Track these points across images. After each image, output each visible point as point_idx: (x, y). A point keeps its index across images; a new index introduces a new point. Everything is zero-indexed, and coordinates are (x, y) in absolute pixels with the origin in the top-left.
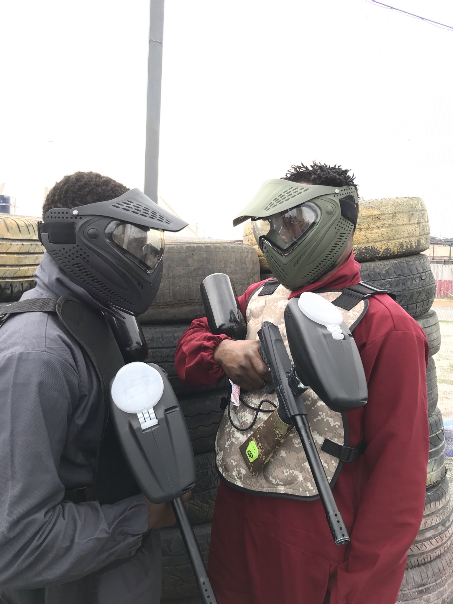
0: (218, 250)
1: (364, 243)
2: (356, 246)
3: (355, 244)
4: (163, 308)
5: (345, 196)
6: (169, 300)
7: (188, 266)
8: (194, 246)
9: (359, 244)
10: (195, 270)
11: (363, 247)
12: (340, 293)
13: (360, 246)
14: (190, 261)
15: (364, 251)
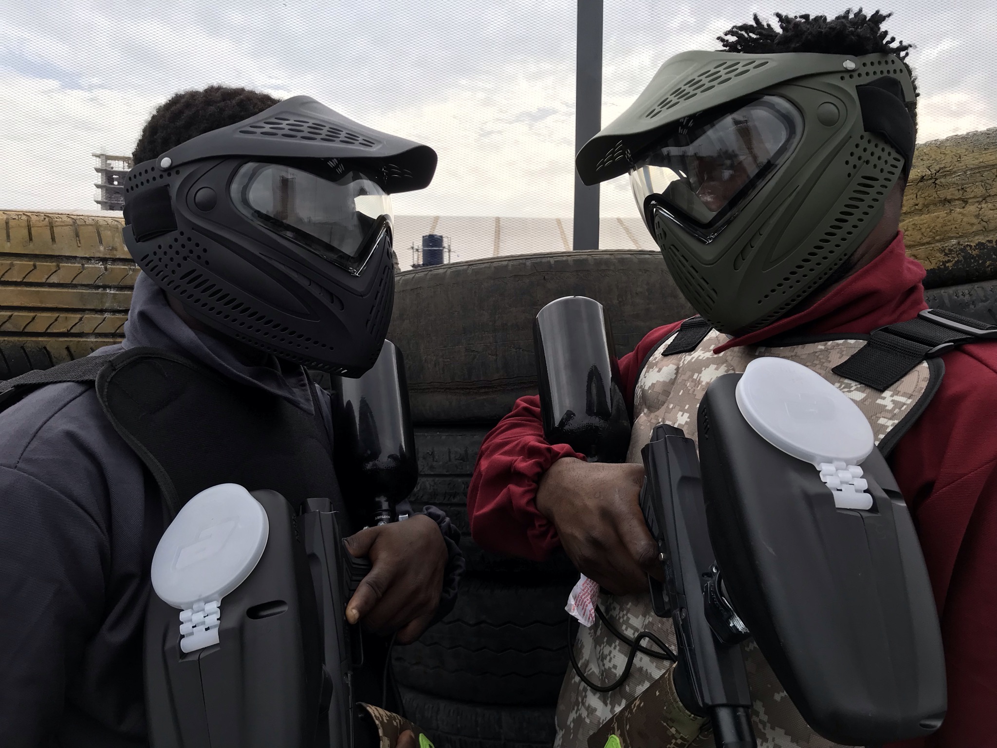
0: (603, 267)
1: (976, 234)
2: (954, 242)
3: (952, 238)
4: (486, 393)
5: (871, 78)
8: (549, 262)
9: (961, 237)
11: (973, 244)
12: (862, 343)
13: (964, 242)
14: (539, 294)
15: (974, 253)
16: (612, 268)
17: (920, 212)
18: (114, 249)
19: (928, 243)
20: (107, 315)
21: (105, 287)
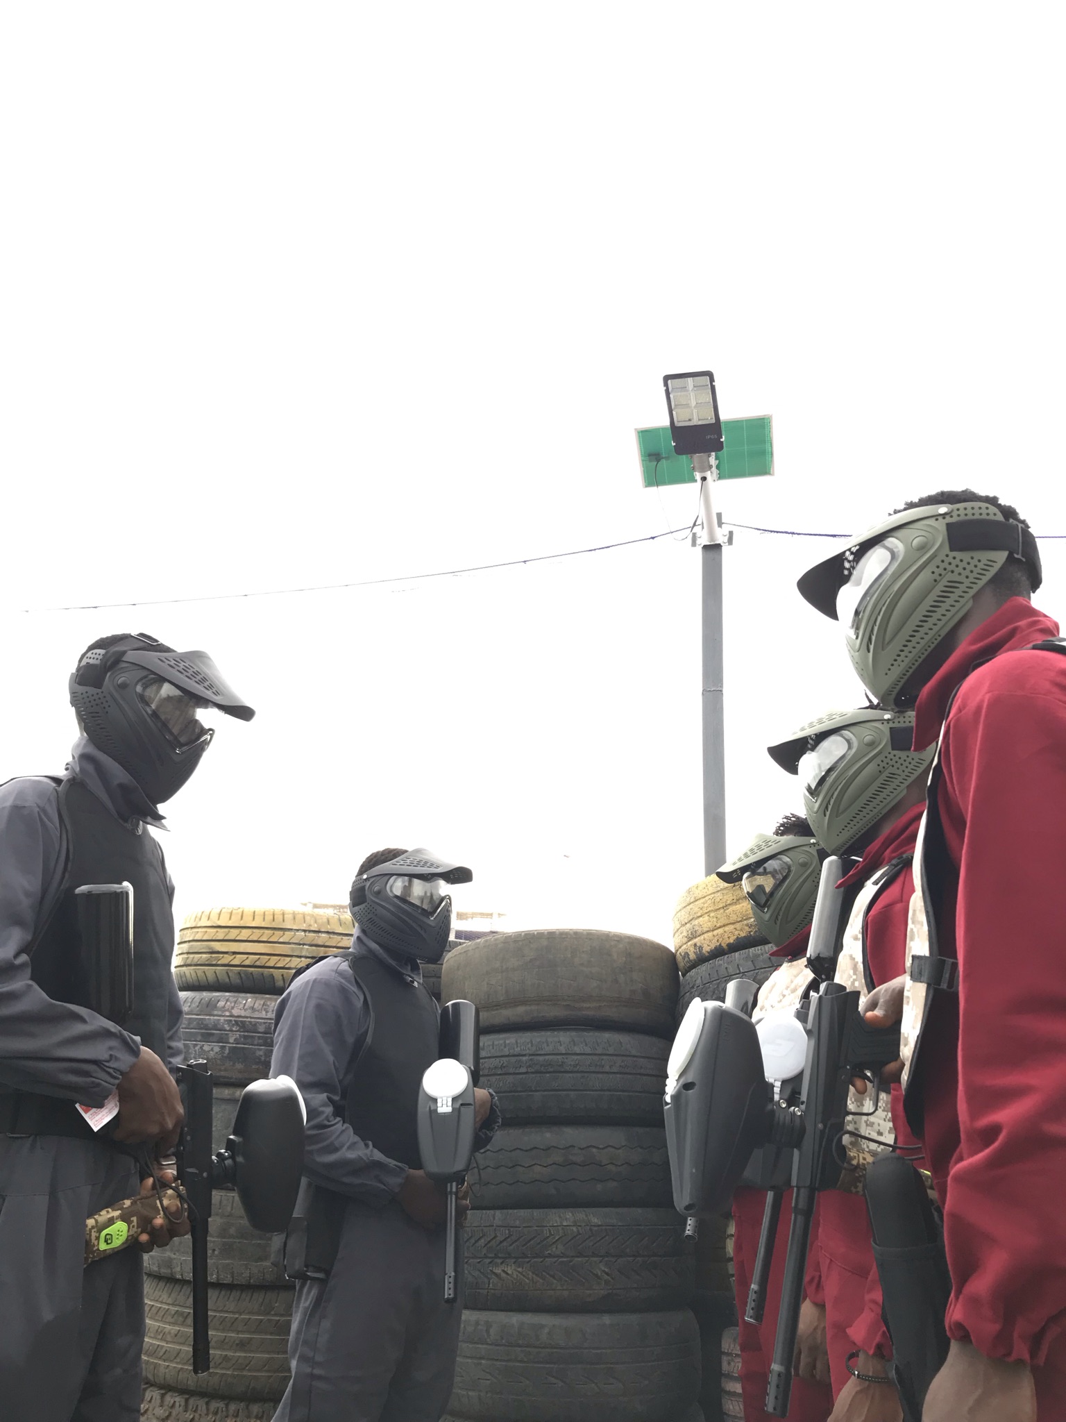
7: (523, 956)
8: (534, 935)
10: (531, 961)
14: (526, 951)
16: (569, 937)
17: (735, 903)
18: (310, 925)
19: (741, 921)
20: (303, 959)
21: (304, 944)
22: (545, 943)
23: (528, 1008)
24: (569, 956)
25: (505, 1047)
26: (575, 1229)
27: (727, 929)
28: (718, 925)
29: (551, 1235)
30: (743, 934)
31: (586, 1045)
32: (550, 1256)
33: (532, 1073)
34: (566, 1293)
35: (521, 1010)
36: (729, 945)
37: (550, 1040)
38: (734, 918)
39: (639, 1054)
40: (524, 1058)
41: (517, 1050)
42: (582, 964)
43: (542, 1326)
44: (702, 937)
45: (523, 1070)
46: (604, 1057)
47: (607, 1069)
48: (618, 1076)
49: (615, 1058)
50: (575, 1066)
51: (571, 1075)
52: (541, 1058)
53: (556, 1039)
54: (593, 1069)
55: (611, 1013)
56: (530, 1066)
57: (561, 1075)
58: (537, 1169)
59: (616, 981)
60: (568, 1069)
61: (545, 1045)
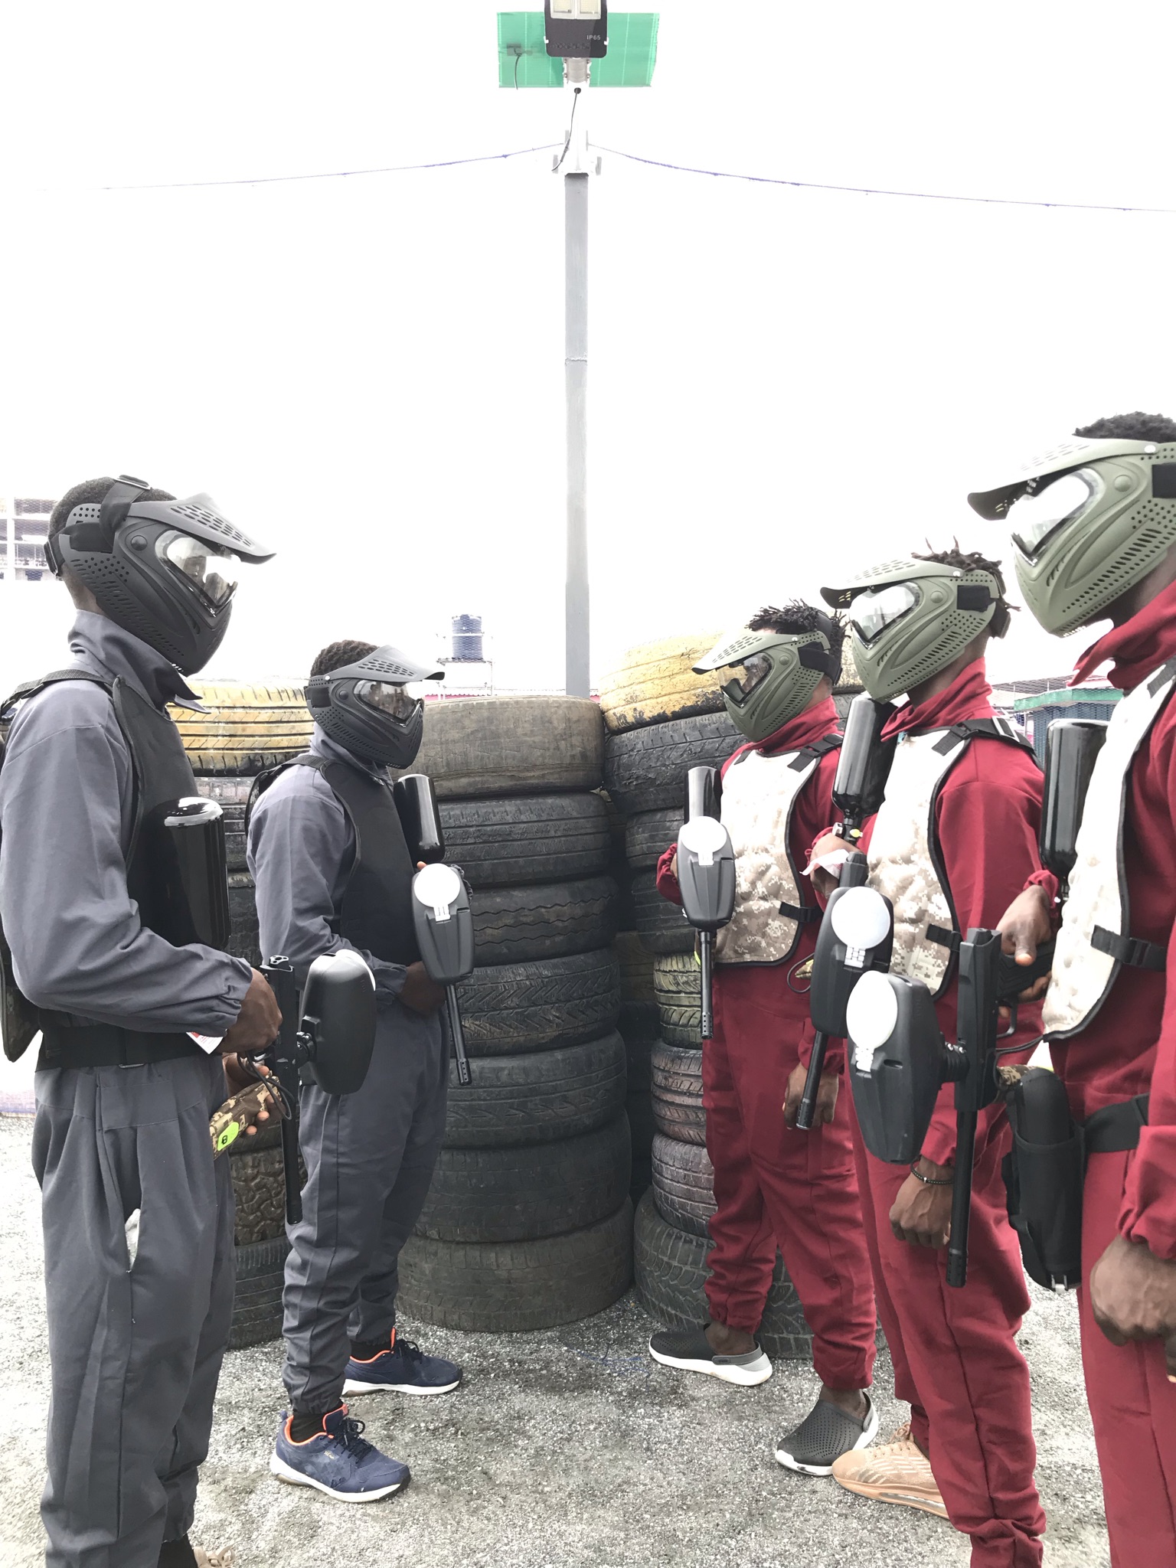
1: (711, 685)
2: (700, 690)
6: (442, 771)
7: (464, 728)
10: (472, 733)
11: (710, 691)
13: (705, 690)
14: (467, 722)
15: (711, 696)
16: (510, 706)
18: (223, 701)
20: (220, 738)
21: (219, 722)
22: (486, 714)
23: (472, 780)
24: (512, 726)
25: (450, 818)
26: (528, 983)
27: (672, 697)
28: (663, 693)
29: (506, 990)
30: (689, 704)
31: (532, 813)
32: (506, 1008)
33: (480, 843)
34: (522, 1039)
35: (464, 781)
36: (673, 713)
37: (496, 810)
38: (680, 687)
39: (579, 816)
40: (471, 829)
41: (464, 821)
42: (525, 735)
43: (502, 1069)
44: (644, 703)
45: (471, 841)
46: (550, 823)
47: (552, 833)
48: (563, 839)
49: (558, 822)
50: (522, 834)
51: (519, 843)
52: (489, 828)
53: (503, 809)
54: (539, 835)
55: (553, 779)
56: (478, 837)
57: (509, 843)
58: (489, 931)
59: (558, 748)
60: (516, 837)
61: (492, 815)
